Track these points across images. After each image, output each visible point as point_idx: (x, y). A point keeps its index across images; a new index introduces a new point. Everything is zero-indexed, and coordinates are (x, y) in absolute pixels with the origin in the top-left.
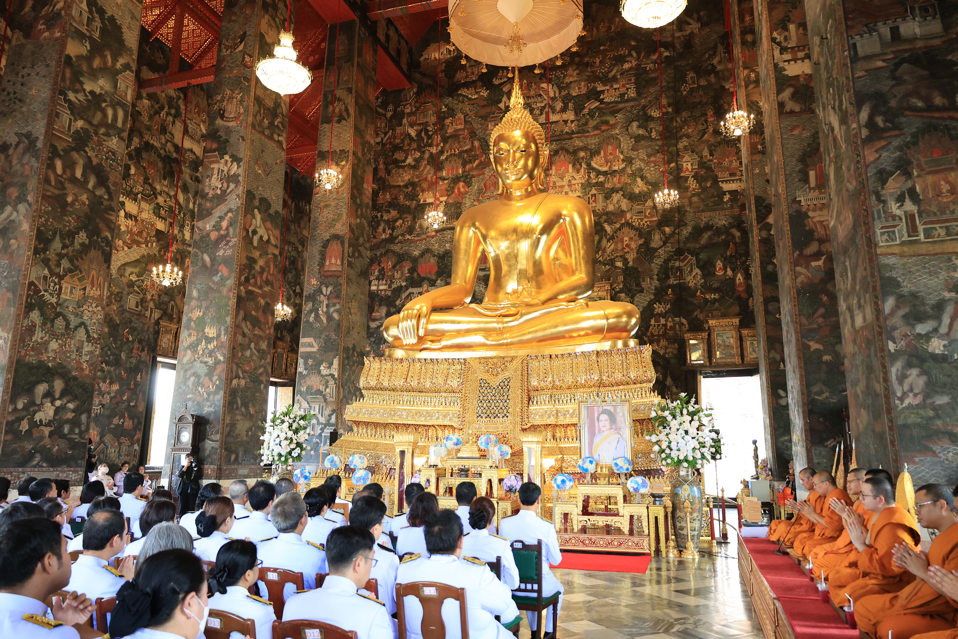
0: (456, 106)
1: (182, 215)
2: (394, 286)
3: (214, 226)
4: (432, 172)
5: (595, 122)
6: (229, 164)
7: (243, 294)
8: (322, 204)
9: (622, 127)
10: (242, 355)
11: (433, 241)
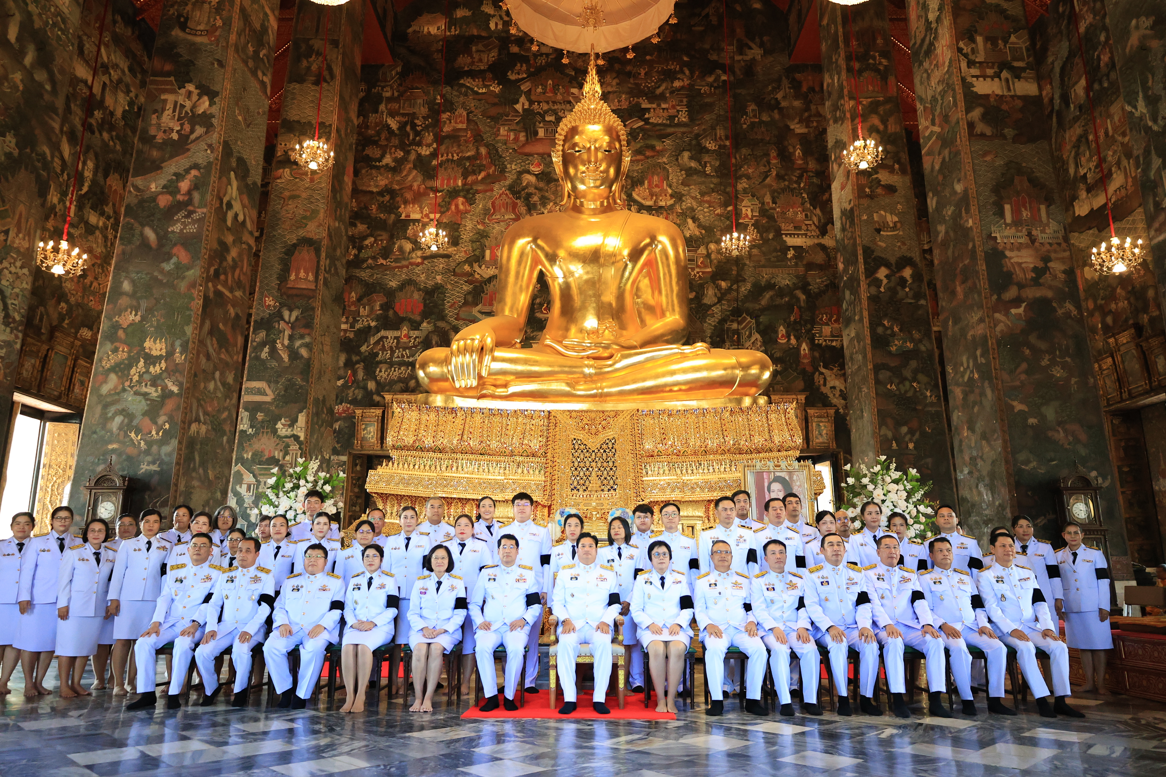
0: (455, 99)
1: (65, 176)
2: (358, 326)
3: (164, 187)
4: (420, 179)
5: (639, 146)
6: (195, 98)
7: (211, 295)
8: (287, 194)
9: (671, 156)
10: (205, 388)
11: (417, 270)
